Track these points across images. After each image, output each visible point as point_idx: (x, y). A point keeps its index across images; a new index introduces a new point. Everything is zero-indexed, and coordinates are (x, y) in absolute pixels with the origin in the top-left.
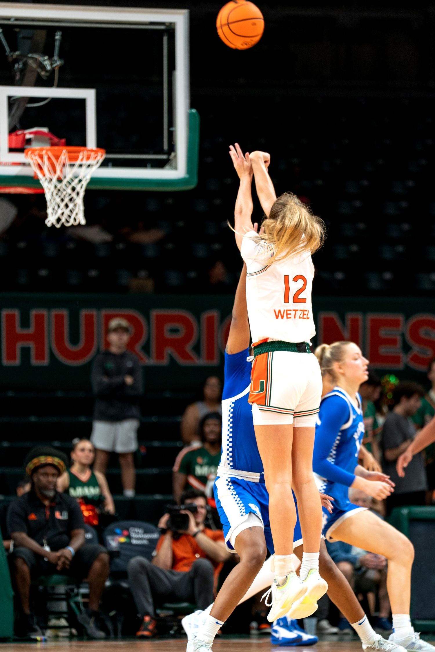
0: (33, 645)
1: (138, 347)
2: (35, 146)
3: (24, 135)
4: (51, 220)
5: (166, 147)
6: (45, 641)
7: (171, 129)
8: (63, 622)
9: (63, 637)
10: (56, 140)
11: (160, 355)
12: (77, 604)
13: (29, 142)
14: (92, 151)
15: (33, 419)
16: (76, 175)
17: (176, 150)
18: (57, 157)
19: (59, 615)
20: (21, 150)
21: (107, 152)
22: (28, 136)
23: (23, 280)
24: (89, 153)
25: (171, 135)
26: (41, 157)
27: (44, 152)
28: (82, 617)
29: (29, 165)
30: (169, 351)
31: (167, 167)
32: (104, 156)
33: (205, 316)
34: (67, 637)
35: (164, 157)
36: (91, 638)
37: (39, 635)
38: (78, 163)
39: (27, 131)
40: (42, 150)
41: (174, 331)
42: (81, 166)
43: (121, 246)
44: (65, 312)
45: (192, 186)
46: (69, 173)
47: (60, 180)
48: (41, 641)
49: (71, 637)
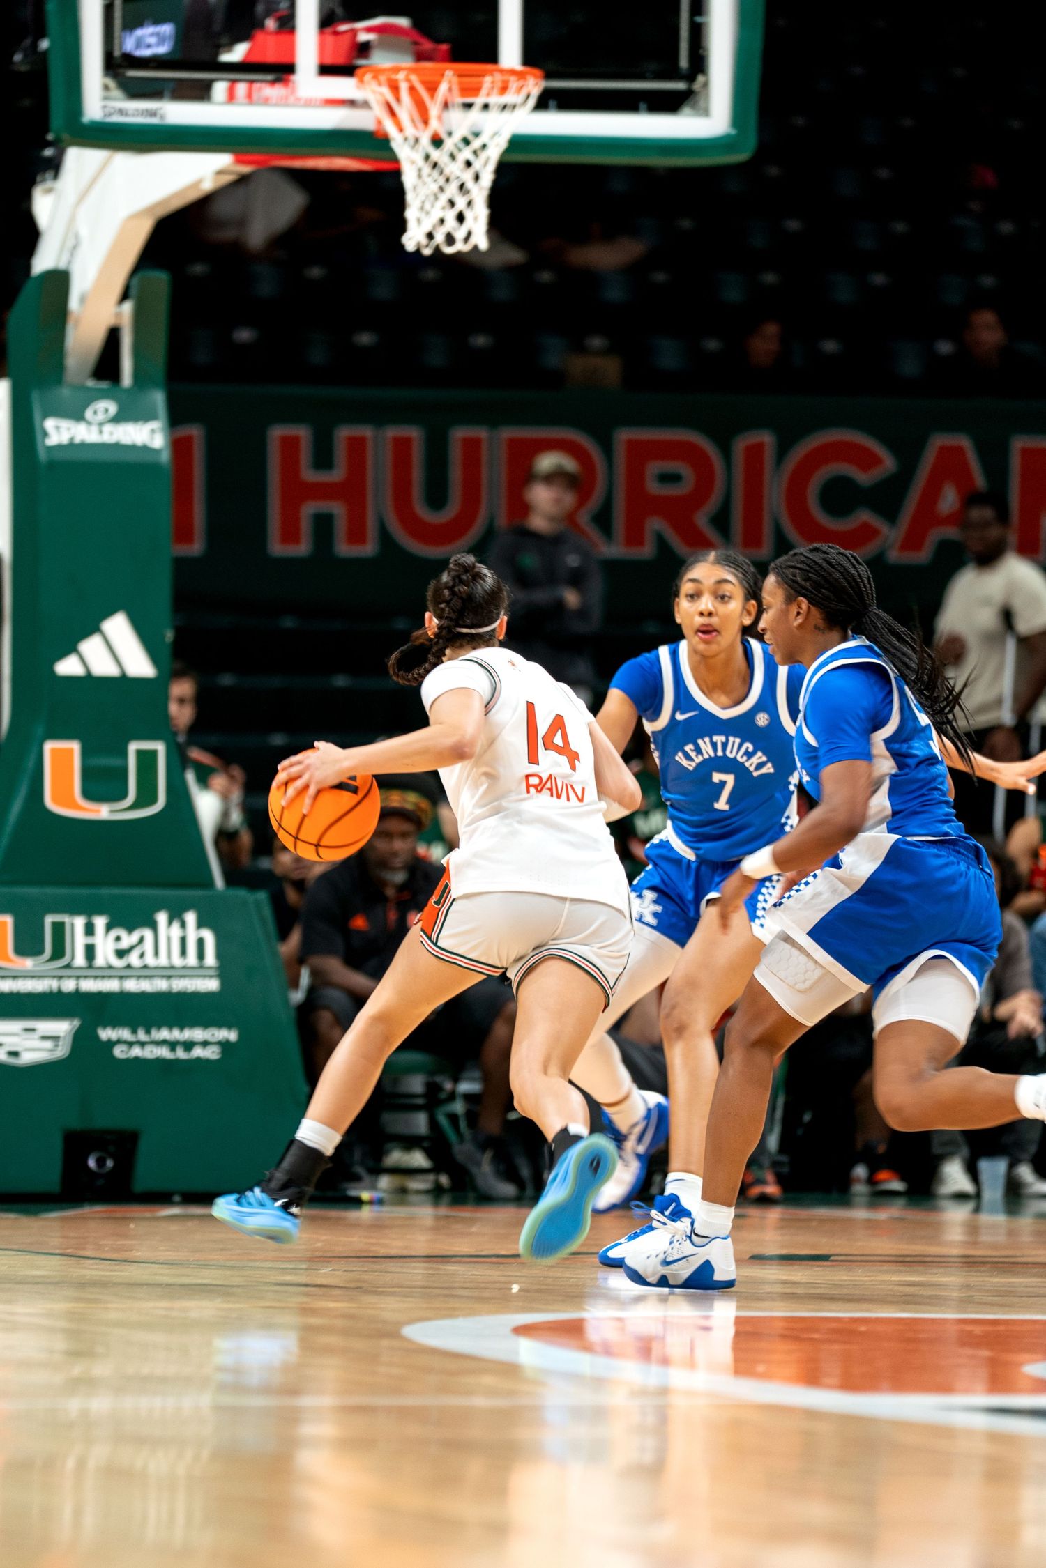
0: (352, 1215)
1: (584, 518)
2: (380, 59)
3: (354, 32)
4: (412, 239)
5: (684, 62)
6: (380, 1202)
7: (698, 19)
8: (418, 1159)
9: (418, 1192)
10: (427, 45)
11: (635, 537)
12: (453, 1118)
13: (364, 49)
14: (512, 72)
15: (341, 681)
16: (476, 130)
17: (708, 69)
18: (432, 88)
19: (410, 1142)
20: (345, 70)
21: (549, 76)
22: (363, 37)
23: (318, 356)
24: (506, 77)
25: (698, 34)
26: (395, 88)
27: (401, 76)
28: (463, 1149)
29: (366, 105)
30: (655, 524)
31: (686, 110)
32: (543, 84)
33: (741, 444)
34: (427, 1192)
35: (680, 86)
36: (485, 1199)
37: (365, 1189)
38: (479, 101)
39: (360, 25)
40: (397, 70)
41: (669, 478)
42: (486, 107)
43: (546, 277)
44: (414, 433)
45: (742, 156)
46: (459, 122)
47: (437, 142)
48: (371, 1202)
49: (437, 1193)
